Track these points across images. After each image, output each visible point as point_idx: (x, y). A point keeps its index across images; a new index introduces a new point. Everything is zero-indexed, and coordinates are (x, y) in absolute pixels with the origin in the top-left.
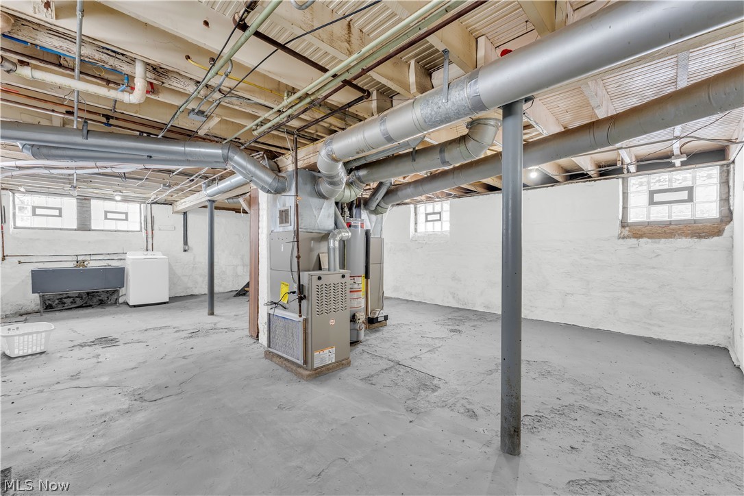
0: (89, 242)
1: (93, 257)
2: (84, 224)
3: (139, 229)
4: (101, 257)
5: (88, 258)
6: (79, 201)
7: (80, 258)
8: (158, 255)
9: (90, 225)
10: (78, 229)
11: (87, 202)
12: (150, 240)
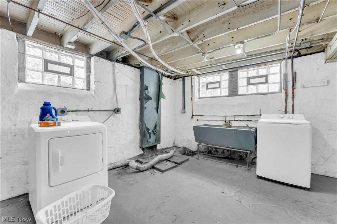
0: (234, 106)
1: (236, 118)
2: (233, 92)
3: (278, 90)
4: (242, 118)
5: (232, 118)
6: (230, 73)
7: (227, 119)
8: (299, 119)
9: (237, 91)
10: (230, 96)
11: (235, 73)
12: (290, 101)
